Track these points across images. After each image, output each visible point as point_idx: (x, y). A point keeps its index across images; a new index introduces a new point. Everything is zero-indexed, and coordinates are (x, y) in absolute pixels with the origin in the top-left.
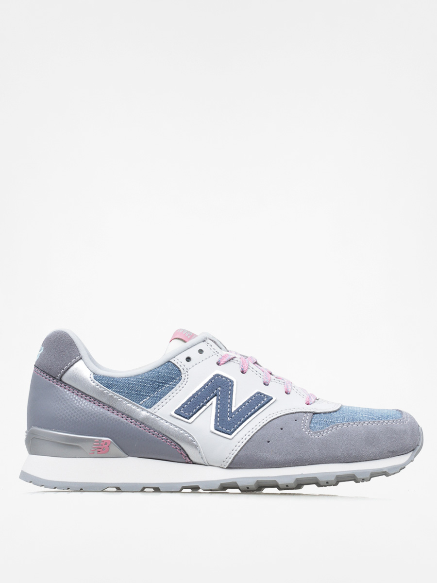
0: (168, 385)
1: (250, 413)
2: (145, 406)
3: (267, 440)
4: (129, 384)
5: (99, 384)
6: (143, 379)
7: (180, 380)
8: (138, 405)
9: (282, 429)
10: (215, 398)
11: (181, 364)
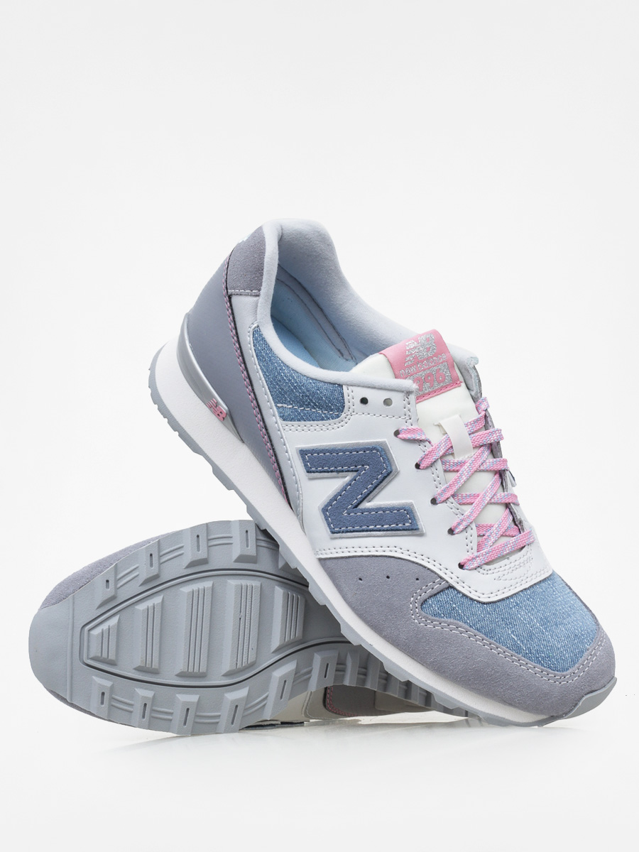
0: (320, 412)
1: (372, 527)
2: (280, 413)
3: (360, 576)
4: (279, 374)
5: (252, 344)
6: (296, 382)
7: (338, 416)
8: (273, 404)
9: (388, 577)
10: (355, 474)
11: (351, 400)
